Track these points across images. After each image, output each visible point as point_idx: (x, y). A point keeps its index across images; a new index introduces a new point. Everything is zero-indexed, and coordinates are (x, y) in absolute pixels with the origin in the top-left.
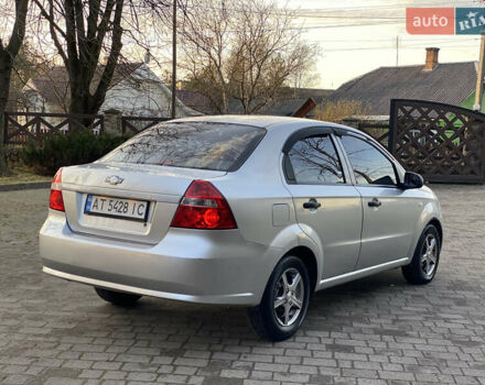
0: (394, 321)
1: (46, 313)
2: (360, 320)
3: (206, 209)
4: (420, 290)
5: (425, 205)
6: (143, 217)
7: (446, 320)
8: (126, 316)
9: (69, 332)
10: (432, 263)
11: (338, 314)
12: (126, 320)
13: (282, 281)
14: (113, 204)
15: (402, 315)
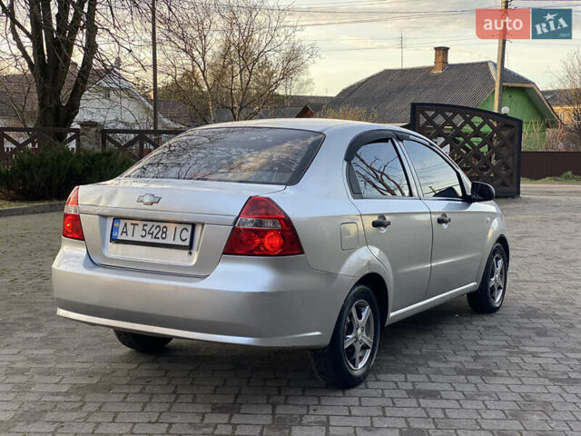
0: (476, 358)
1: (59, 366)
2: (436, 358)
3: (267, 231)
4: (489, 320)
5: (492, 220)
6: (187, 243)
7: (534, 355)
8: (156, 366)
9: (94, 388)
10: (499, 288)
11: (408, 352)
12: (159, 369)
13: (351, 316)
14: (147, 228)
15: (481, 351)
